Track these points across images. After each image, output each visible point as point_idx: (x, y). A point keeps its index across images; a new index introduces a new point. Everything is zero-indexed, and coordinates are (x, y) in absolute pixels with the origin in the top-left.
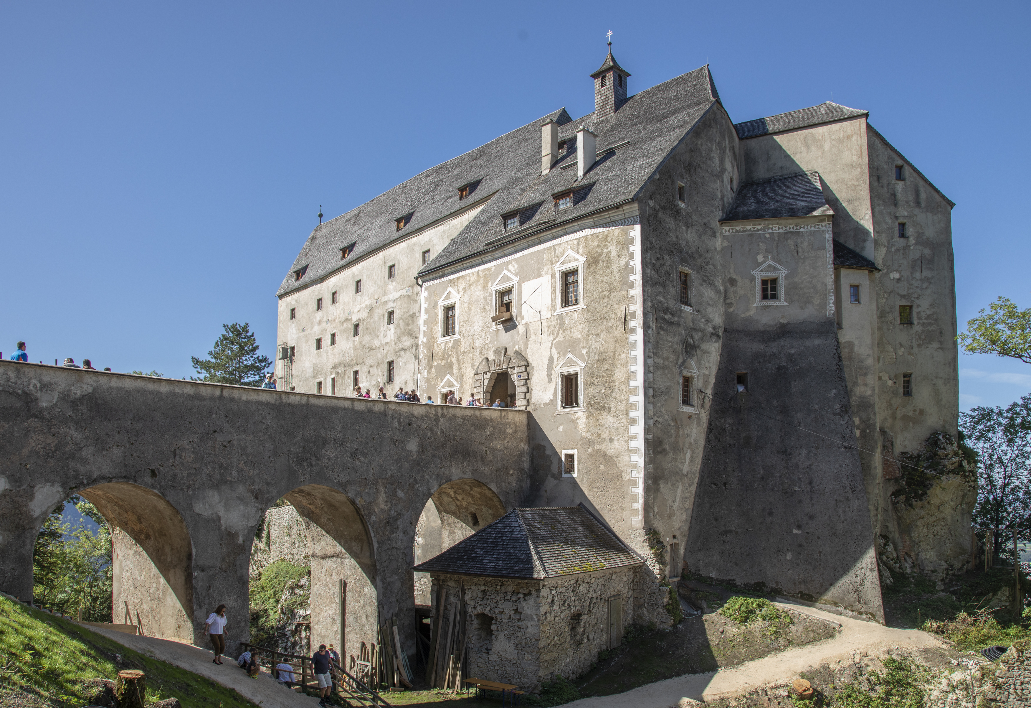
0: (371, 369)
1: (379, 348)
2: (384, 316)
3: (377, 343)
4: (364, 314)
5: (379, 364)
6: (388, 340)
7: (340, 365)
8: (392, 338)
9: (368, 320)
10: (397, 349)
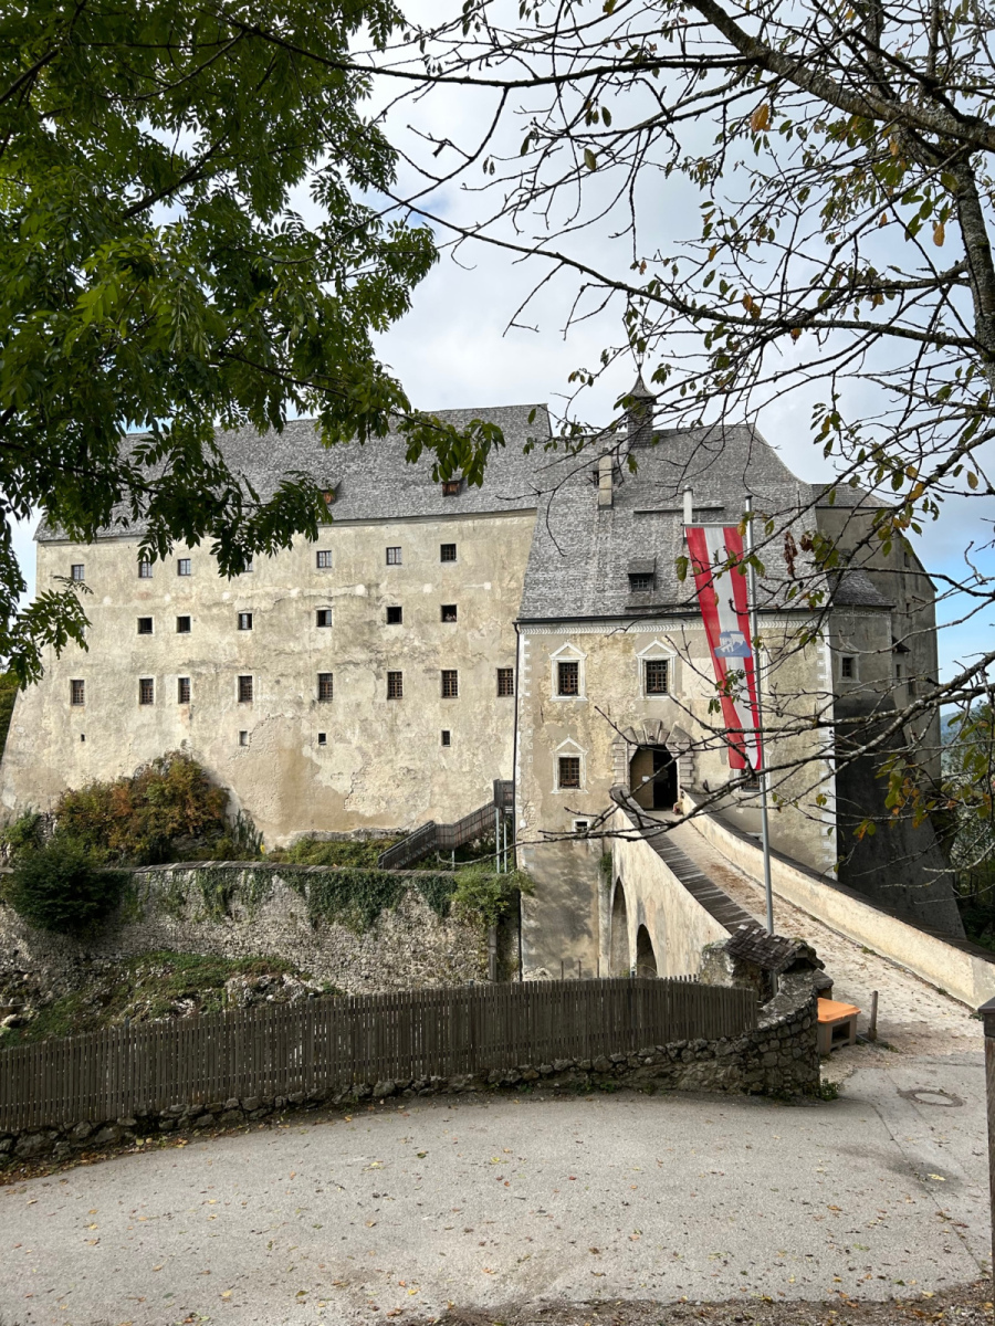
0: (282, 679)
1: (300, 653)
2: (309, 614)
3: (293, 646)
4: (266, 604)
5: (298, 675)
6: (320, 645)
7: (203, 663)
8: (328, 644)
9: (275, 614)
10: (339, 660)
